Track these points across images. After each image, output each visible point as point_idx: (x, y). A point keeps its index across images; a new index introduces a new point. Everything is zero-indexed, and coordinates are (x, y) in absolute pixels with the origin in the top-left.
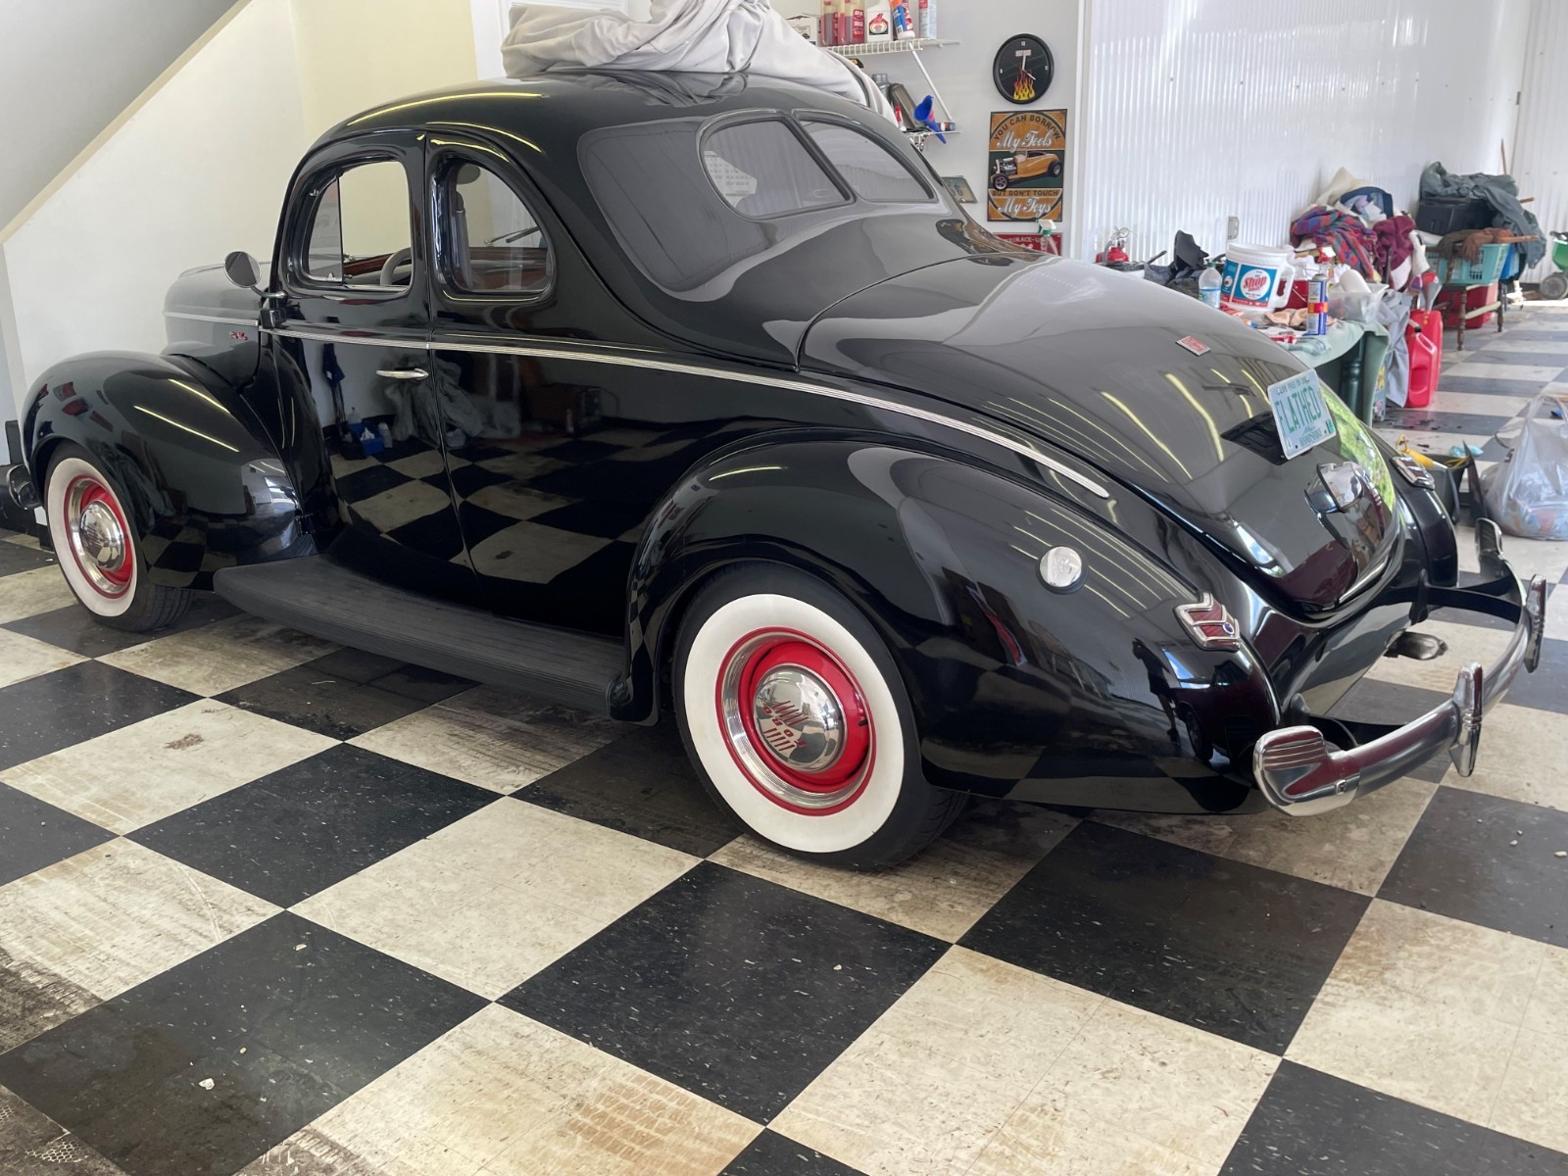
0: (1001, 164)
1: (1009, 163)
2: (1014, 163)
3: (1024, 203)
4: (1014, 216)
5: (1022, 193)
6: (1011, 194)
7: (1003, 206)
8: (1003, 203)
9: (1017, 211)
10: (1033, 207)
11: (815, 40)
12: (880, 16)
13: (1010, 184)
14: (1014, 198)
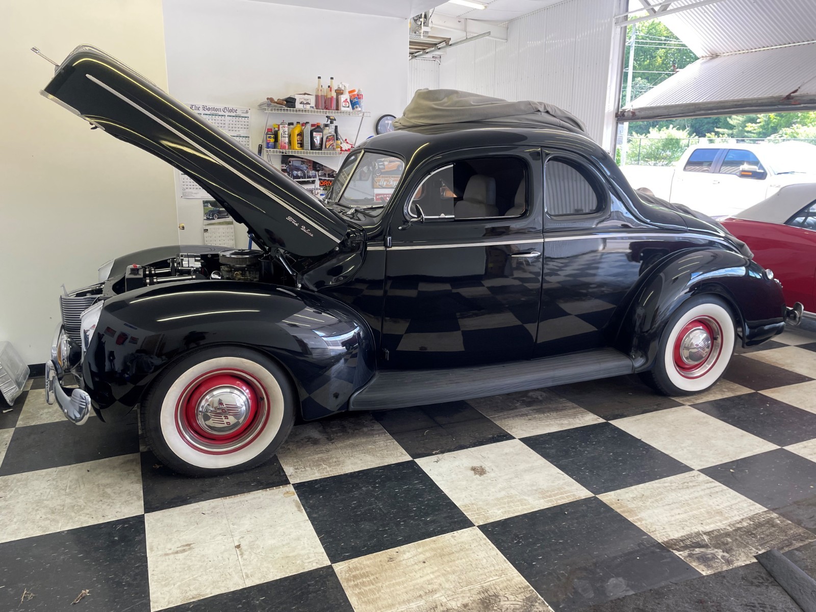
0: (378, 165)
1: (382, 165)
2: (383, 165)
3: (388, 181)
4: (384, 186)
5: (387, 177)
6: (382, 177)
7: (379, 182)
8: (379, 181)
9: (385, 184)
10: (391, 183)
11: (314, 106)
12: (346, 99)
13: (382, 173)
14: (384, 179)
